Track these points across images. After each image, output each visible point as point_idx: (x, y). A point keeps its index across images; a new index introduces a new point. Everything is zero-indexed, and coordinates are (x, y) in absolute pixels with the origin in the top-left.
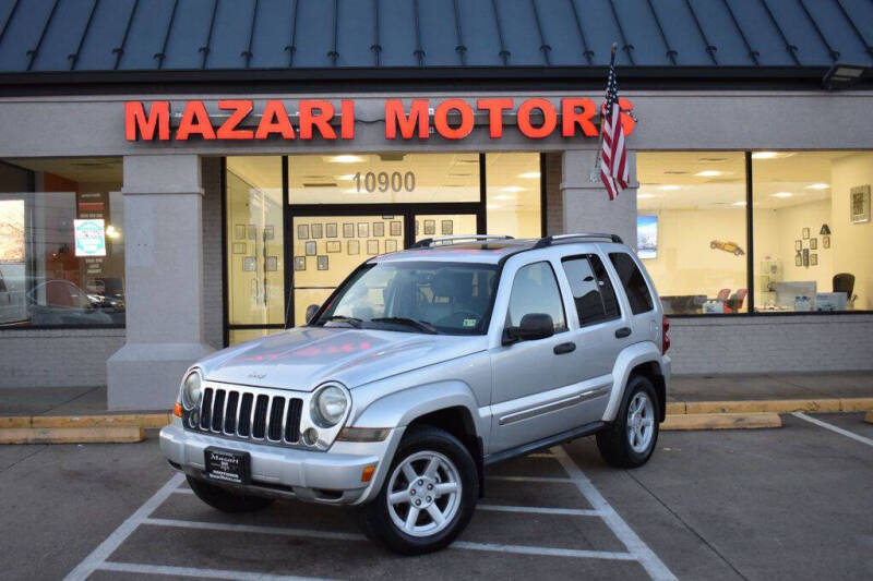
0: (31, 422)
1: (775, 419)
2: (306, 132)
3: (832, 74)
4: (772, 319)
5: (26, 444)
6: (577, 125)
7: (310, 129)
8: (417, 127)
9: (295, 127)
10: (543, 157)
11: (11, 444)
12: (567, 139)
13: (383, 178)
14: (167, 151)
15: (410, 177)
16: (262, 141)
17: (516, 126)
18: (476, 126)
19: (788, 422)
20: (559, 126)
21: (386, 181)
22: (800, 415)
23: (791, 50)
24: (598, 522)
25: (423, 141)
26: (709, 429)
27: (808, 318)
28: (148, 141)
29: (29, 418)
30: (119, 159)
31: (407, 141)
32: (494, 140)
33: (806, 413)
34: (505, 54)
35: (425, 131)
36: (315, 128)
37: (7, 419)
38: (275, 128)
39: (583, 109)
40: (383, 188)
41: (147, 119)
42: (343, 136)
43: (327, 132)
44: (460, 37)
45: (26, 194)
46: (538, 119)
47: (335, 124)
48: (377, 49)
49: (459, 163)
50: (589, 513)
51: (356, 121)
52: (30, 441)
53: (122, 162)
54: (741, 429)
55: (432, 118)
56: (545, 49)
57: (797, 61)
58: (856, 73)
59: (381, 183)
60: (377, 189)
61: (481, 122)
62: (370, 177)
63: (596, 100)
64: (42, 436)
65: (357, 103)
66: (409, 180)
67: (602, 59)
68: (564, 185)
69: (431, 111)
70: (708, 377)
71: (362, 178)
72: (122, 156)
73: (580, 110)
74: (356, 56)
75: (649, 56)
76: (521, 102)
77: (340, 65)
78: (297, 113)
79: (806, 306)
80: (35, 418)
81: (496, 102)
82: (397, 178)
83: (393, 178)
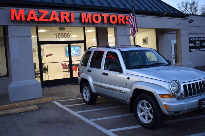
2: (62, 20)
3: (163, 13)
8: (89, 20)
9: (59, 18)
13: (62, 35)
15: (68, 34)
17: (108, 21)
20: (118, 21)
25: (90, 24)
28: (18, 21)
32: (104, 24)
36: (65, 19)
38: (54, 19)
39: (122, 18)
40: (62, 37)
41: (18, 15)
42: (72, 21)
43: (68, 20)
47: (69, 18)
52: (3, 115)
56: (109, 4)
58: (166, 13)
59: (62, 36)
60: (61, 38)
62: (59, 34)
65: (75, 13)
71: (57, 35)
72: (8, 26)
75: (129, 7)
77: (66, 3)
81: (106, 15)
82: (65, 34)
83: (64, 34)
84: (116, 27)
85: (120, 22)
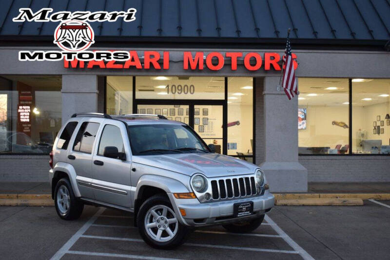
0: (17, 197)
1: (361, 202)
2: (147, 66)
4: (360, 157)
5: (17, 206)
6: (271, 65)
7: (149, 64)
8: (198, 65)
9: (142, 63)
10: (254, 79)
11: (10, 206)
12: (266, 72)
13: (180, 88)
14: (82, 73)
15: (192, 87)
16: (126, 70)
17: (243, 65)
18: (225, 65)
19: (367, 203)
20: (263, 65)
21: (181, 89)
22: (372, 200)
23: (370, 32)
24: (281, 240)
25: (200, 71)
26: (330, 205)
27: (378, 157)
28: (73, 68)
29: (16, 195)
30: (60, 76)
31: (193, 71)
32: (233, 71)
33: (375, 200)
34: (238, 32)
35: (202, 67)
36: (151, 64)
37: (6, 195)
38: (133, 64)
39: (274, 58)
42: (164, 68)
43: (157, 66)
44: (218, 23)
45: (8, 91)
46: (253, 62)
47: (161, 62)
48: (180, 28)
49: (214, 81)
50: (277, 236)
51: (170, 61)
52: (19, 205)
53: (61, 78)
54: (345, 205)
55: (205, 61)
56: (257, 30)
57: (373, 37)
59: (178, 90)
60: (177, 93)
61: (227, 63)
62: (174, 87)
63: (280, 54)
64: (24, 202)
65: (171, 53)
66: (192, 89)
67: (283, 35)
68: (265, 92)
69: (204, 57)
70: (330, 184)
71: (170, 88)
72: (61, 75)
73: (273, 58)
74: (170, 31)
75: (305, 34)
76: (246, 54)
77: (163, 35)
78: (143, 57)
79: (376, 152)
80: (19, 195)
81: (234, 54)
82: (186, 87)
83: (184, 88)
84: (264, 77)
85: (267, 67)
